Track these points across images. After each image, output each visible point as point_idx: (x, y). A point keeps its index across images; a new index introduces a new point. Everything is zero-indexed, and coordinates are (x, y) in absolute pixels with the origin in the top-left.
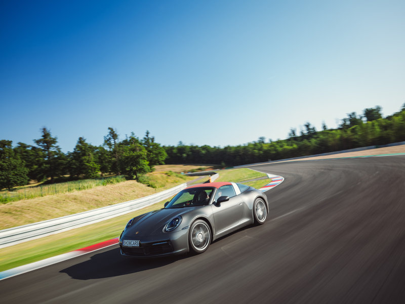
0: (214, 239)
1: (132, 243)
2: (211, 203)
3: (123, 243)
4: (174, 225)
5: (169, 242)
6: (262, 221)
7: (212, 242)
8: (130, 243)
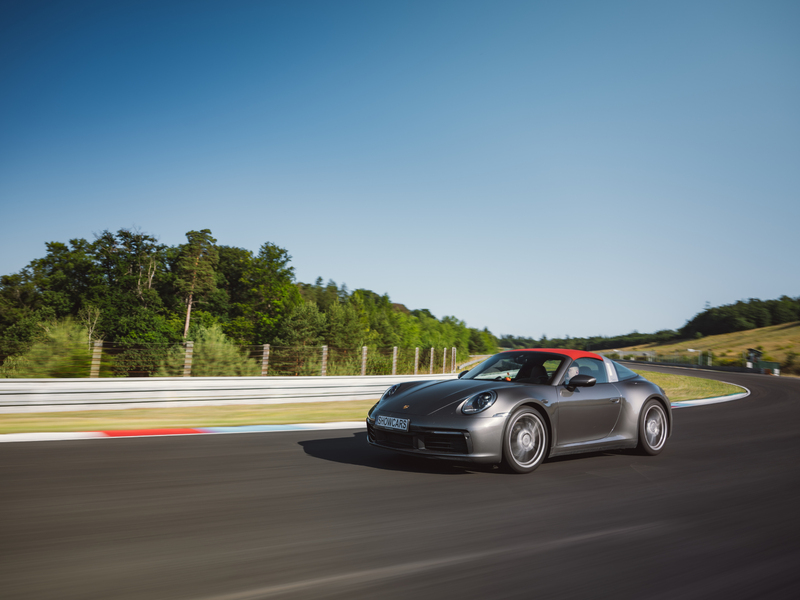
0: (551, 455)
1: (394, 423)
2: (556, 383)
3: (376, 420)
4: (479, 404)
5: (466, 434)
6: (656, 448)
7: (546, 460)
8: (390, 423)
